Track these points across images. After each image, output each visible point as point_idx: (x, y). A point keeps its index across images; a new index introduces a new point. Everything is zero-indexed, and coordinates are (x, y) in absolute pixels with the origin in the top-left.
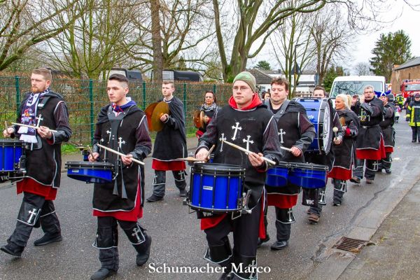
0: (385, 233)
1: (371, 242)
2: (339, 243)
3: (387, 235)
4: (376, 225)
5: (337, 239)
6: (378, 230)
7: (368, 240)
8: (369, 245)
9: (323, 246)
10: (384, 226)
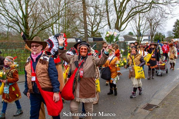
0: (165, 102)
1: (158, 106)
2: (145, 106)
3: (166, 103)
4: (162, 98)
5: (144, 104)
6: (163, 100)
7: (157, 105)
8: (157, 107)
9: (138, 108)
10: (165, 99)
